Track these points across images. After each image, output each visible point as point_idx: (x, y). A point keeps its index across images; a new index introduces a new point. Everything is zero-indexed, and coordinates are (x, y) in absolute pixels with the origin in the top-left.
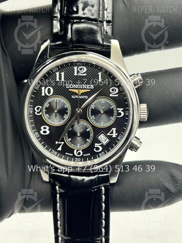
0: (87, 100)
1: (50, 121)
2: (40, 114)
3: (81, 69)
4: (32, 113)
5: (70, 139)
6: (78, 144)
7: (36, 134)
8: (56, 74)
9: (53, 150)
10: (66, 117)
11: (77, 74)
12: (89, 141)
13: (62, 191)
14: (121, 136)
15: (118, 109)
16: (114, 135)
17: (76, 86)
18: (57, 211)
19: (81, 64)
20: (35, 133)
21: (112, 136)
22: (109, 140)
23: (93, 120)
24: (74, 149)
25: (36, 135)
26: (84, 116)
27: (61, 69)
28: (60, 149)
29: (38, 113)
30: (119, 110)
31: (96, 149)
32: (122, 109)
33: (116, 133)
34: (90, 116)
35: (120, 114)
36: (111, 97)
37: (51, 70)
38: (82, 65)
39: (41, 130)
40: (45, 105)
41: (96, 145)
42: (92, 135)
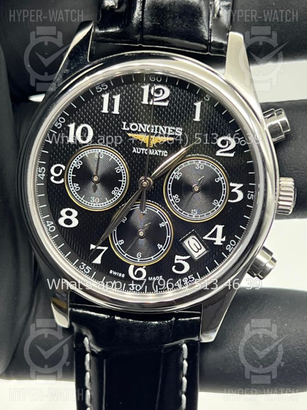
0: (165, 159)
1: (82, 199)
2: (62, 181)
3: (157, 91)
4: (43, 179)
5: (122, 242)
6: (139, 254)
7: (48, 225)
8: (103, 98)
9: (82, 263)
10: (118, 193)
11: (149, 100)
12: (163, 249)
13: (97, 350)
14: (233, 243)
15: (232, 185)
16: (219, 240)
17: (144, 126)
18: (85, 389)
19: (159, 79)
20: (47, 222)
21: (215, 241)
22: (207, 249)
23: (175, 204)
24: (130, 265)
25: (48, 227)
26: (155, 194)
27: (114, 87)
28: (98, 260)
29: (56, 179)
30: (234, 187)
31: (175, 268)
32: (241, 185)
33: (222, 237)
34: (169, 195)
35: (235, 196)
36: (219, 158)
37: (93, 88)
38: (161, 83)
39: (61, 216)
40: (72, 164)
41: (177, 260)
42: (170, 237)
